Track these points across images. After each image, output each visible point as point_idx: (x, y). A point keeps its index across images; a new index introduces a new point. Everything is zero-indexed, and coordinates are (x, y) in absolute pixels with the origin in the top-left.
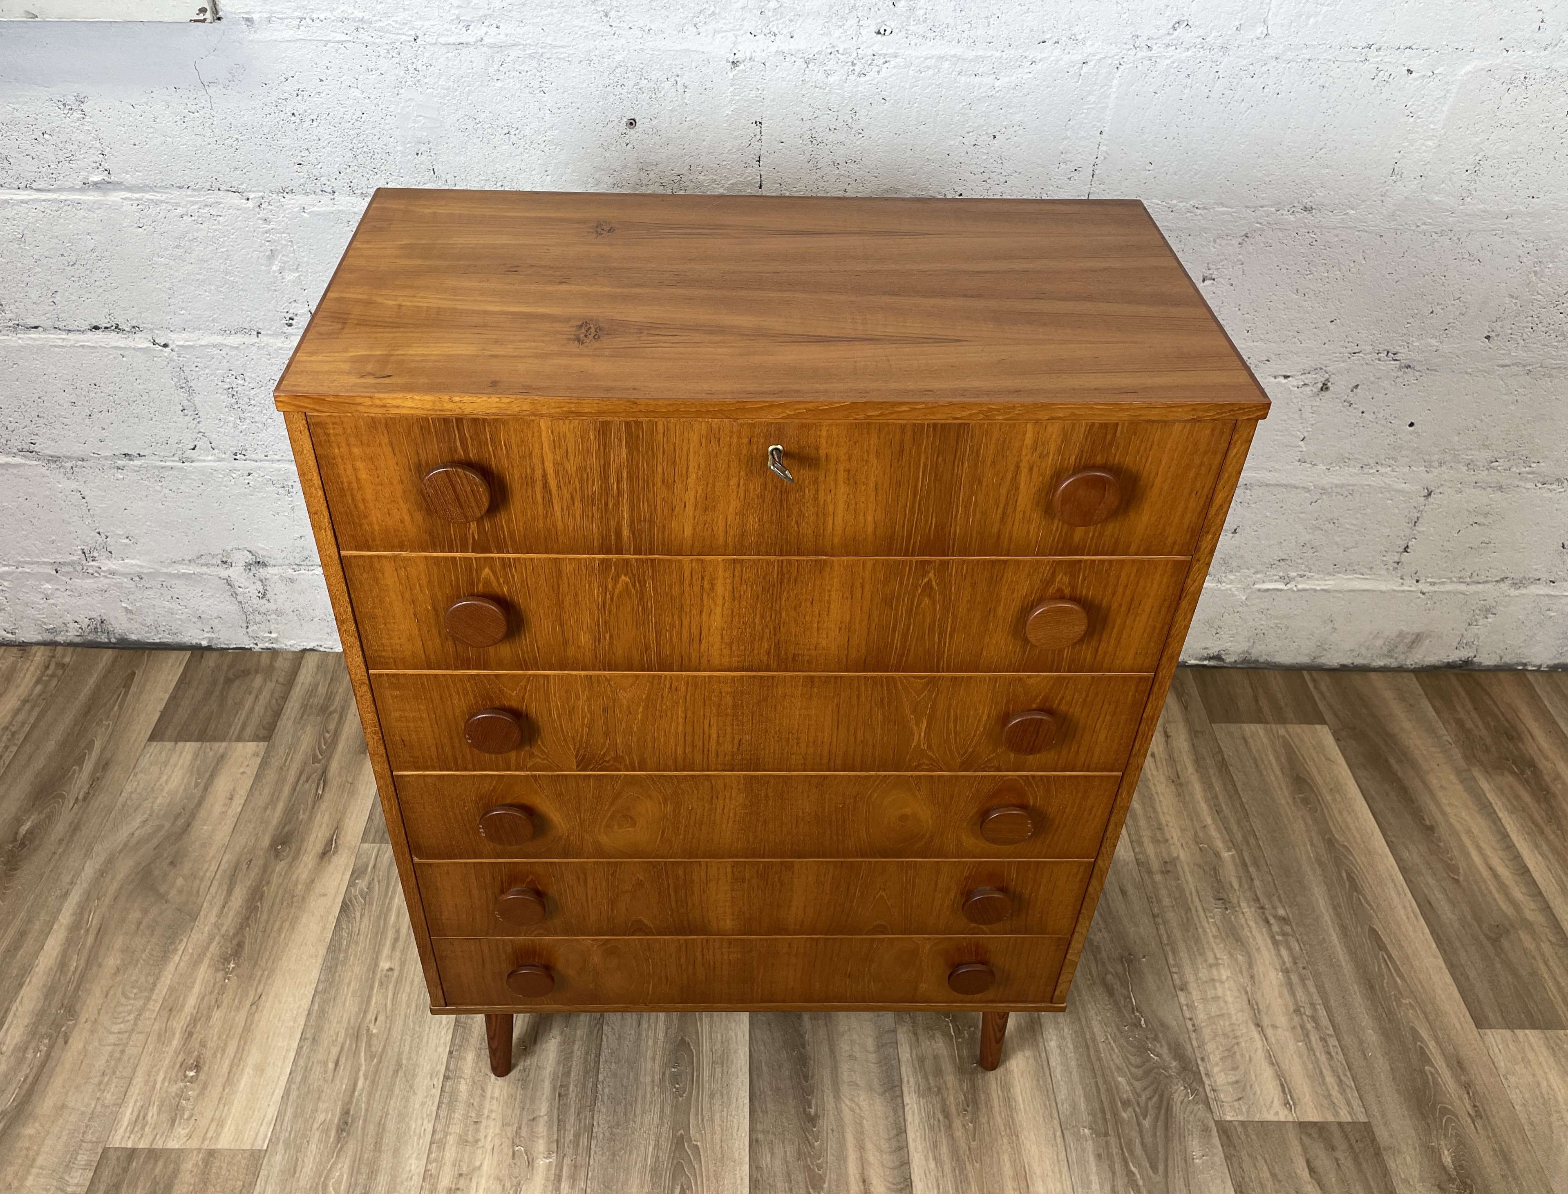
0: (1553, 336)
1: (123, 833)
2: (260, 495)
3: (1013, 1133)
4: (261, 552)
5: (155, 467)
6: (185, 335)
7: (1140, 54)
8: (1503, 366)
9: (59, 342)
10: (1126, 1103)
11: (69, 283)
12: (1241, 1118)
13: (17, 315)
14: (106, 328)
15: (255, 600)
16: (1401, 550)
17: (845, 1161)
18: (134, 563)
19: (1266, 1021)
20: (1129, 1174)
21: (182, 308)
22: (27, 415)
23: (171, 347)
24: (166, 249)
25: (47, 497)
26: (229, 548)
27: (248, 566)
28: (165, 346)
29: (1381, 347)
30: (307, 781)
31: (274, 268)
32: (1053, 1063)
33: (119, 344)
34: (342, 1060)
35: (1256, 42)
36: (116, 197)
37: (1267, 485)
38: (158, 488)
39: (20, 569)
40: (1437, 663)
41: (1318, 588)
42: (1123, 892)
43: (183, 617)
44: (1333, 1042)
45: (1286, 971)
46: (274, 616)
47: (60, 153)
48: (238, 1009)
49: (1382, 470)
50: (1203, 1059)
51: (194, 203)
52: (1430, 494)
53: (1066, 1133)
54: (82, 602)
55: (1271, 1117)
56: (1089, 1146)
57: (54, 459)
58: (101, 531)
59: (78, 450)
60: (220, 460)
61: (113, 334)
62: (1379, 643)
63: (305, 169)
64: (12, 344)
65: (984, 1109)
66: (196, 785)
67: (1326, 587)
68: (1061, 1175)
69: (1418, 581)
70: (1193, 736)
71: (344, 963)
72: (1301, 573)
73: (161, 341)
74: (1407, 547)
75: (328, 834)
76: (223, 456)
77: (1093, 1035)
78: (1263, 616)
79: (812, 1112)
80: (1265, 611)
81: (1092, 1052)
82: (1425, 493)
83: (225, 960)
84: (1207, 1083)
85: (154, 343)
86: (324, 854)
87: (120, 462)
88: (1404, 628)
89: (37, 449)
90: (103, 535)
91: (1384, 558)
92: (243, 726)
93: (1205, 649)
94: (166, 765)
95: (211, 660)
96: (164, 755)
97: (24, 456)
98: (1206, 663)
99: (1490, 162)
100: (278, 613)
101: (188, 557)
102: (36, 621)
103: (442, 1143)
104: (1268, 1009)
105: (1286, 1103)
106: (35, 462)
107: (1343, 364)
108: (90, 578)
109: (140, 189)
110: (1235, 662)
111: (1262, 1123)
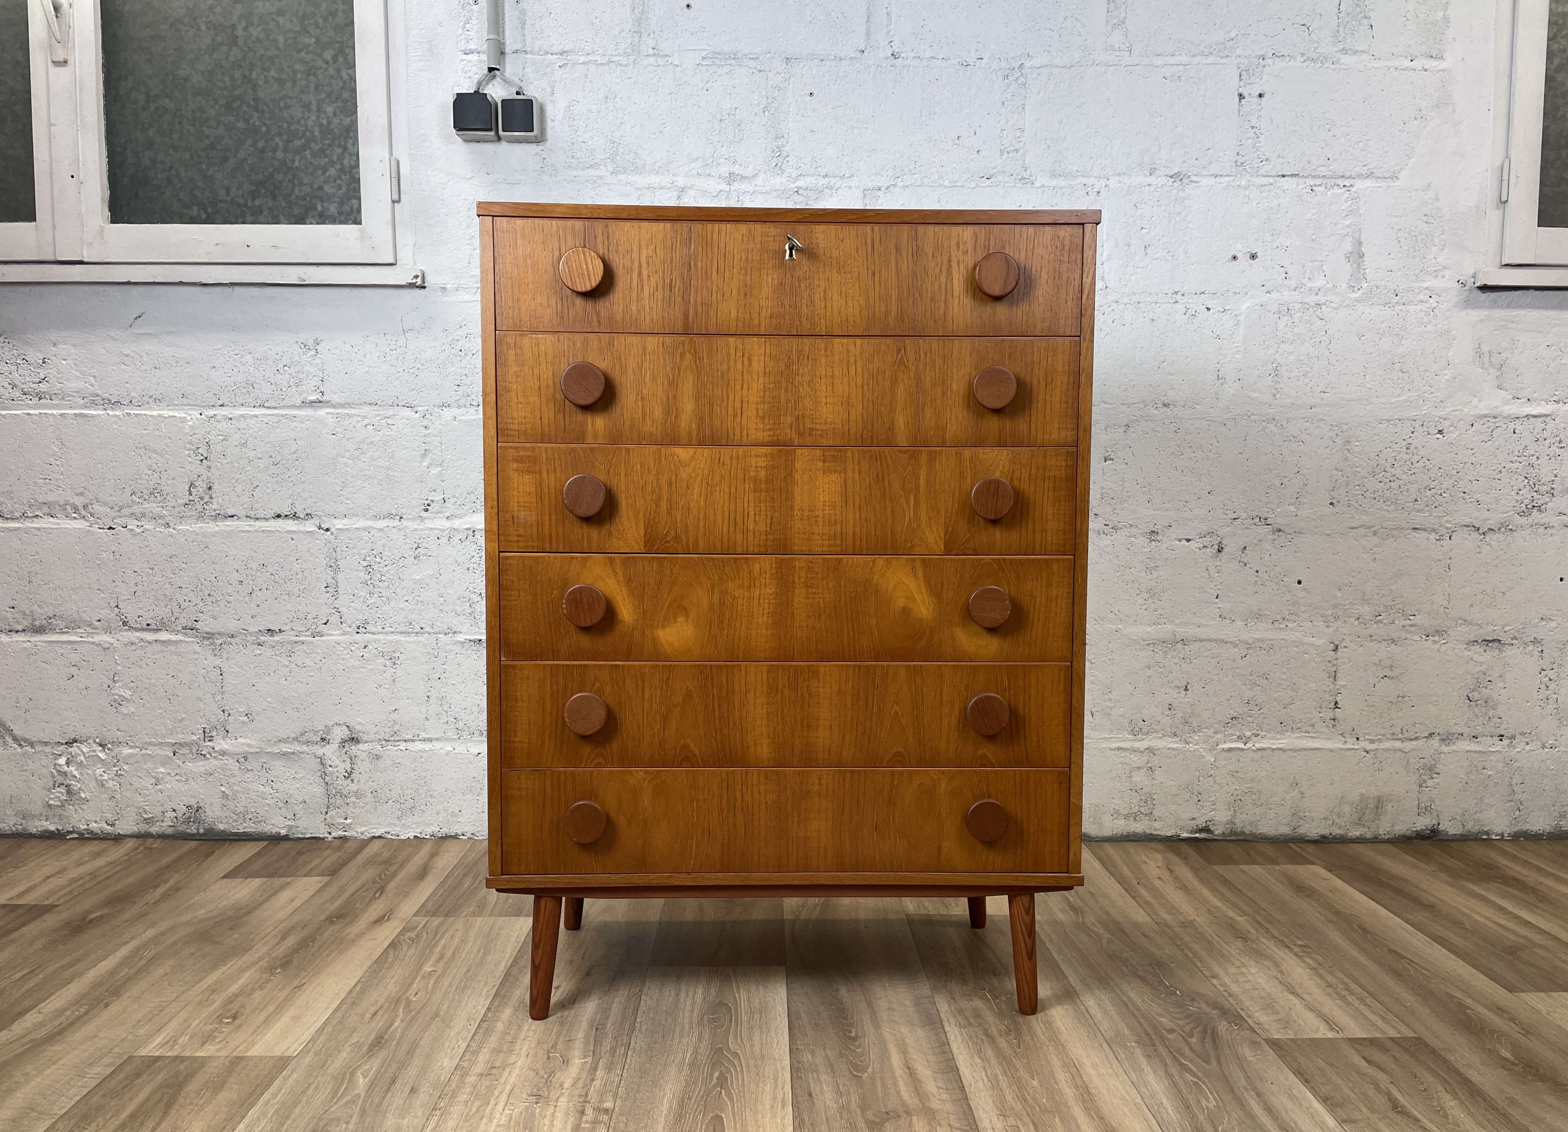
0: (1381, 501)
1: (186, 917)
2: (370, 667)
3: (1061, 1047)
4: (357, 728)
5: (289, 643)
6: (345, 521)
8: (1352, 528)
9: (247, 528)
10: (1171, 1031)
11: (269, 478)
12: (1288, 1037)
13: (222, 506)
14: (286, 516)
15: (341, 781)
16: (1332, 705)
17: (889, 1058)
18: (244, 742)
19: (1300, 992)
20: (1182, 1065)
21: (348, 499)
22: (200, 594)
23: (331, 531)
24: (348, 451)
25: (191, 673)
26: (330, 724)
27: (344, 742)
28: (327, 530)
29: (1255, 513)
30: (366, 891)
31: (424, 464)
32: (1092, 1011)
33: (292, 529)
34: (381, 1013)
36: (322, 412)
37: (1201, 640)
38: (286, 663)
39: (144, 751)
40: (1408, 833)
41: (1274, 747)
42: (1145, 936)
43: (271, 803)
44: (1370, 1001)
45: (1313, 969)
46: (353, 799)
47: (292, 380)
48: (280, 990)
49: (1290, 625)
50: (1242, 1009)
51: (377, 416)
52: (1337, 648)
53: (1113, 1046)
54: (186, 788)
55: (1319, 1035)
56: (1138, 1052)
57: (210, 636)
58: (226, 708)
59: (232, 626)
60: (345, 633)
61: (291, 521)
62: (1347, 809)
63: (461, 388)
64: (210, 530)
65: (1027, 1033)
66: (261, 896)
67: (1280, 746)
68: (1111, 1065)
69: (1358, 739)
70: (1195, 871)
71: (389, 968)
72: (1255, 732)
73: (325, 526)
74: (1336, 703)
75: (381, 913)
76: (349, 629)
77: (1130, 999)
78: (1234, 779)
79: (853, 1035)
80: (1235, 774)
81: (1130, 1007)
82: (1332, 646)
83: (271, 969)
84: (1250, 1021)
85: (320, 528)
86: (376, 922)
87: (263, 638)
88: (1364, 791)
89: (198, 627)
90: (226, 713)
91: (1321, 715)
92: (311, 870)
93: (1193, 819)
94: (234, 888)
95: (286, 845)
96: (233, 884)
97: (185, 634)
98: (1197, 835)
99: (1284, 368)
100: (358, 794)
101: (293, 735)
102: (138, 808)
103: (476, 1053)
104: (1301, 985)
105: (1332, 1029)
106: (192, 639)
107: (1228, 529)
108: (201, 760)
109: (342, 406)
110: (1224, 833)
111: (1311, 1039)
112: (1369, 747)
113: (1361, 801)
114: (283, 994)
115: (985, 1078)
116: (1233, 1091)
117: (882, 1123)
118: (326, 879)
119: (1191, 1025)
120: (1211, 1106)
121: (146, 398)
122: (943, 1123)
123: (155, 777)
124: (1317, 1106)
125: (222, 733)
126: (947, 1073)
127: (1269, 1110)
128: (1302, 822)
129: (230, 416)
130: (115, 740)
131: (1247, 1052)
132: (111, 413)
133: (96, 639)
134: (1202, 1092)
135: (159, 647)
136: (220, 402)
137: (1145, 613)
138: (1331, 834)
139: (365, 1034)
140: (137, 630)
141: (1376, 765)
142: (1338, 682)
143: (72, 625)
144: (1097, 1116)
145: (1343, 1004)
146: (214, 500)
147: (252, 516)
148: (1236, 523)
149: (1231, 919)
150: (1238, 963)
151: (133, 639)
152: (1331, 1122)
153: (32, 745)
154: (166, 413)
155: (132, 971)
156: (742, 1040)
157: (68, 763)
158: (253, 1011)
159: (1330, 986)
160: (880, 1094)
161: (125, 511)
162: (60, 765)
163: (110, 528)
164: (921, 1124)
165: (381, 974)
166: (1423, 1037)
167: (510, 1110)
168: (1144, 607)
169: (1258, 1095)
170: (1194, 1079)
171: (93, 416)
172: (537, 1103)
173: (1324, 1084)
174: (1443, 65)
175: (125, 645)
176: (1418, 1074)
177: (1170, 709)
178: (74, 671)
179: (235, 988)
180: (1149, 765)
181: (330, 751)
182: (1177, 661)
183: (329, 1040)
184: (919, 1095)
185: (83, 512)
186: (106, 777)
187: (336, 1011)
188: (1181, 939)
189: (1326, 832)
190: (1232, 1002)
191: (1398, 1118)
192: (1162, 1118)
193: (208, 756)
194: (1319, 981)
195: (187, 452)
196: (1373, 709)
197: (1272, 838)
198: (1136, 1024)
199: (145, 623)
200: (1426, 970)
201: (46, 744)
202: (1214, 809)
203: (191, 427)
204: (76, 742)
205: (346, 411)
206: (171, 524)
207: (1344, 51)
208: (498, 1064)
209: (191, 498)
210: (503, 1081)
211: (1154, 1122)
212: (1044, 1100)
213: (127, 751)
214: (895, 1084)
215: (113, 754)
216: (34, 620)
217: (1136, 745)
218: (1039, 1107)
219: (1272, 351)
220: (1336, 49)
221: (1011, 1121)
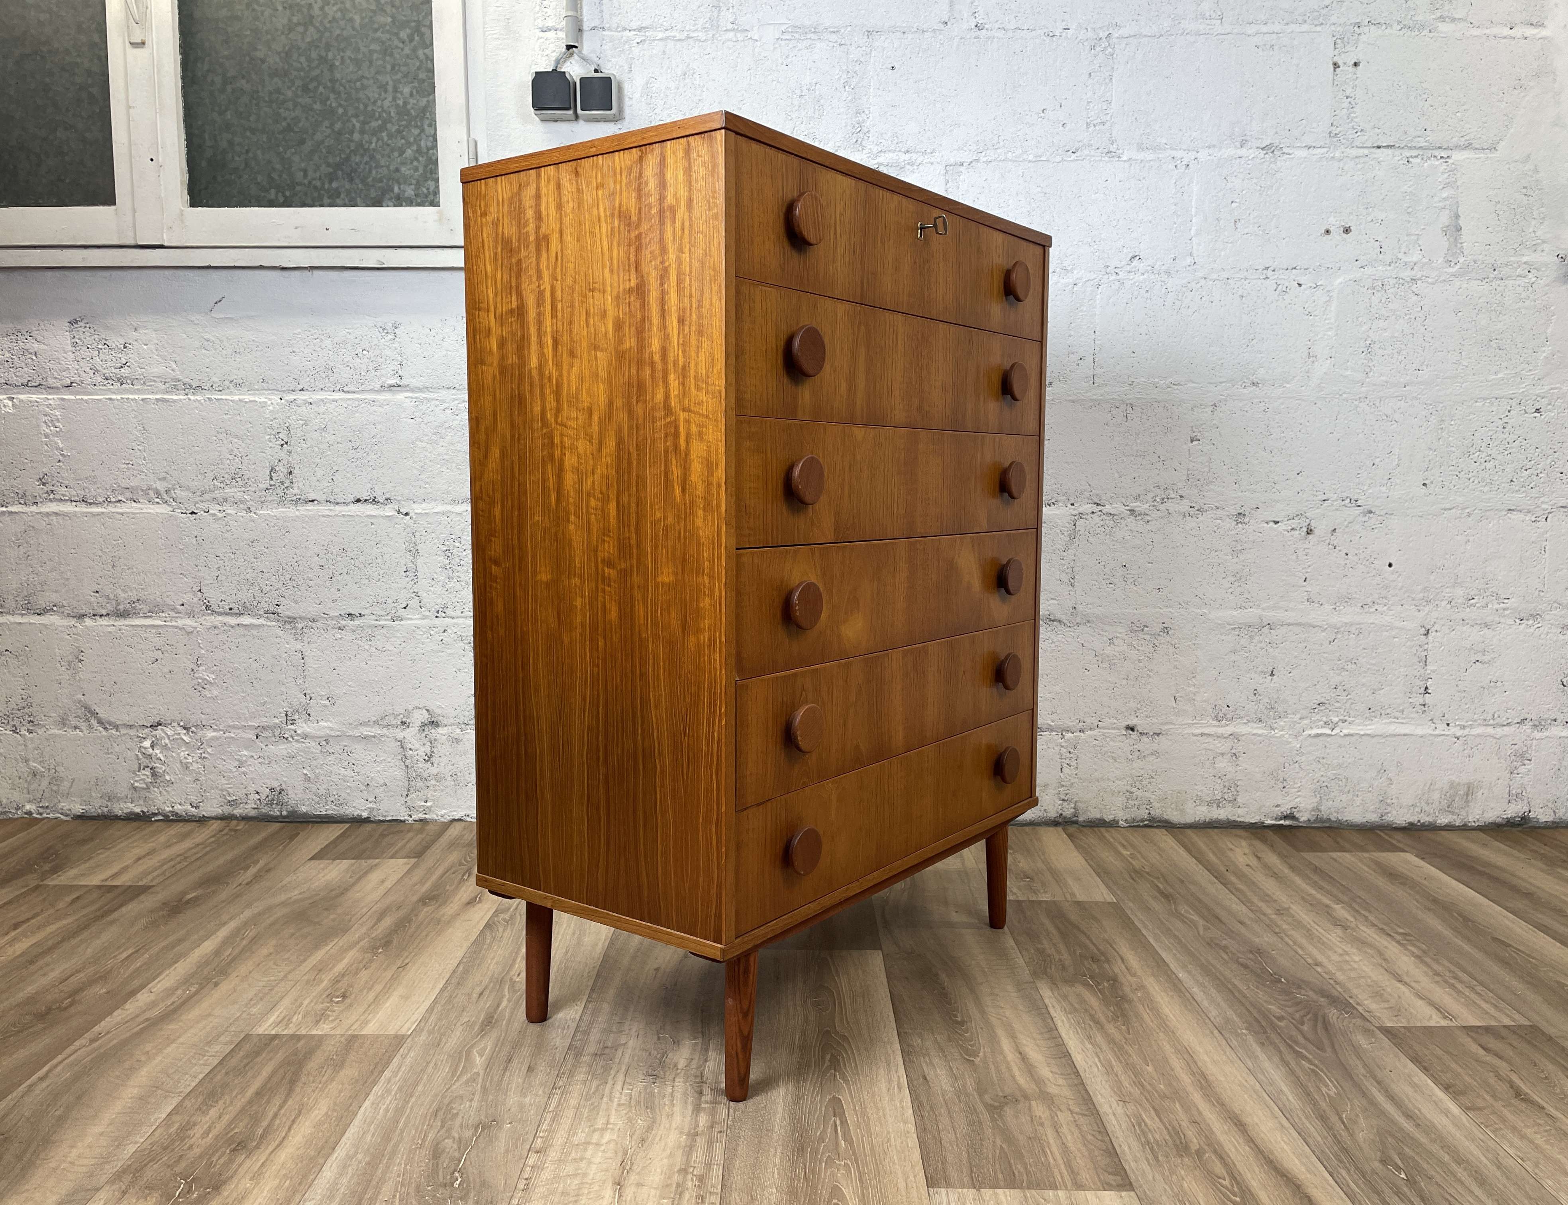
0: (1476, 482)
1: (283, 897)
2: (449, 651)
3: (1170, 1032)
4: (438, 711)
5: (370, 626)
6: (424, 505)
7: (1112, 278)
8: (1446, 510)
9: (327, 513)
10: (1281, 1018)
11: (349, 463)
12: (1400, 1024)
13: (302, 491)
14: (366, 500)
15: (421, 764)
16: (1422, 691)
17: (998, 1042)
18: (325, 726)
19: (1406, 979)
20: (1297, 1052)
21: (427, 483)
22: (282, 578)
23: (411, 514)
24: (427, 435)
25: (274, 657)
26: (410, 707)
27: (424, 725)
28: (407, 514)
29: (1345, 495)
30: (454, 873)
32: (1198, 999)
33: (372, 513)
34: (487, 993)
35: (1188, 268)
36: (401, 396)
37: (1288, 625)
38: (367, 647)
39: (227, 734)
40: (1497, 820)
41: (1362, 733)
42: (1241, 922)
43: (352, 785)
44: (1479, 988)
45: (1418, 957)
46: (433, 782)
47: (371, 364)
48: (385, 970)
49: (1380, 609)
50: (1351, 997)
51: (455, 400)
52: (1428, 632)
53: (1224, 1032)
54: (270, 770)
55: (1432, 1023)
56: (1250, 1038)
57: (291, 620)
58: (307, 692)
59: (312, 609)
60: (424, 618)
61: (370, 506)
62: (1436, 796)
64: (291, 515)
65: (1134, 1020)
66: (351, 877)
67: (1368, 732)
68: (1225, 1053)
69: (1448, 725)
70: (1283, 857)
71: (488, 949)
72: (1342, 717)
73: (404, 511)
74: (1426, 688)
75: (473, 895)
76: (428, 614)
77: (1235, 986)
78: (1320, 766)
79: (959, 1019)
80: (1321, 761)
81: (1237, 994)
82: (1423, 631)
83: (373, 949)
84: (1360, 1009)
85: (399, 512)
86: (469, 903)
87: (343, 622)
88: (1453, 778)
89: (279, 611)
90: (308, 696)
91: (1411, 700)
92: (396, 852)
93: (1278, 806)
94: (323, 869)
95: (369, 827)
96: (322, 866)
97: (267, 618)
98: (1282, 822)
99: (1377, 346)
100: (438, 778)
101: (374, 719)
102: (222, 791)
103: (587, 1033)
104: (1407, 973)
105: (1445, 1017)
106: (274, 623)
107: (1318, 511)
108: (284, 743)
109: (420, 390)
110: (1309, 820)
111: (1425, 1027)
112: (1459, 733)
113: (1451, 788)
114: (389, 974)
115: (1099, 1064)
116: (1352, 1079)
117: (1001, 1108)
118: (413, 861)
119: (1302, 1013)
120: (1331, 1093)
121: (227, 383)
122: (1063, 1108)
123: (239, 760)
124: (1440, 1094)
125: (305, 716)
126: (1060, 1058)
127: (1391, 1097)
128: (1389, 809)
129: (311, 400)
130: (199, 723)
131: (1362, 1041)
132: (192, 398)
133: (180, 623)
134: (1321, 1080)
135: (241, 630)
136: (300, 387)
137: (1231, 597)
138: (1419, 821)
139: (475, 1014)
140: (220, 614)
141: (1466, 752)
142: (1428, 667)
143: (155, 609)
144: (1218, 1102)
145: (1453, 993)
146: (295, 485)
147: (333, 500)
148: (1326, 504)
149: (1327, 906)
150: (1340, 951)
151: (217, 623)
152: (1455, 1109)
153: (117, 727)
154: (247, 398)
155: (237, 951)
156: (848, 1023)
157: (152, 746)
158: (361, 991)
159: (1437, 974)
160: (995, 1078)
161: (206, 496)
162: (145, 748)
163: (193, 513)
164: (1041, 1108)
165: (481, 955)
166: (1539, 1025)
167: (628, 1089)
168: (1230, 590)
169: (1379, 1083)
170: (1312, 1067)
171: (174, 401)
172: (654, 1083)
173: (1442, 1071)
174: (1544, 33)
175: (209, 629)
176: (1537, 1061)
177: (1255, 694)
178: (159, 655)
179: (340, 967)
180: (1233, 751)
181: (410, 735)
182: (1263, 645)
183: (439, 1019)
184: (1034, 1080)
185: (166, 497)
186: (190, 760)
187: (442, 991)
188: (1278, 926)
189: (1414, 819)
190: (1340, 990)
191: (1523, 1106)
192: (1284, 1105)
193: (290, 739)
194: (1425, 969)
195: (267, 437)
196: (1463, 694)
197: (1358, 826)
198: (1244, 1011)
199: (227, 607)
200: (1533, 958)
201: (131, 727)
202: (1299, 796)
203: (271, 411)
204: (161, 725)
205: (424, 395)
206: (252, 509)
207: (1442, 19)
208: (610, 1045)
209: (272, 483)
210: (617, 1060)
211: (1276, 1109)
212: (1162, 1086)
213: (210, 734)
214: (1009, 1069)
215: (197, 737)
216: (118, 604)
217: (1220, 731)
218: (1157, 1091)
219: (1365, 328)
220: (1434, 17)
221: (1131, 1107)
